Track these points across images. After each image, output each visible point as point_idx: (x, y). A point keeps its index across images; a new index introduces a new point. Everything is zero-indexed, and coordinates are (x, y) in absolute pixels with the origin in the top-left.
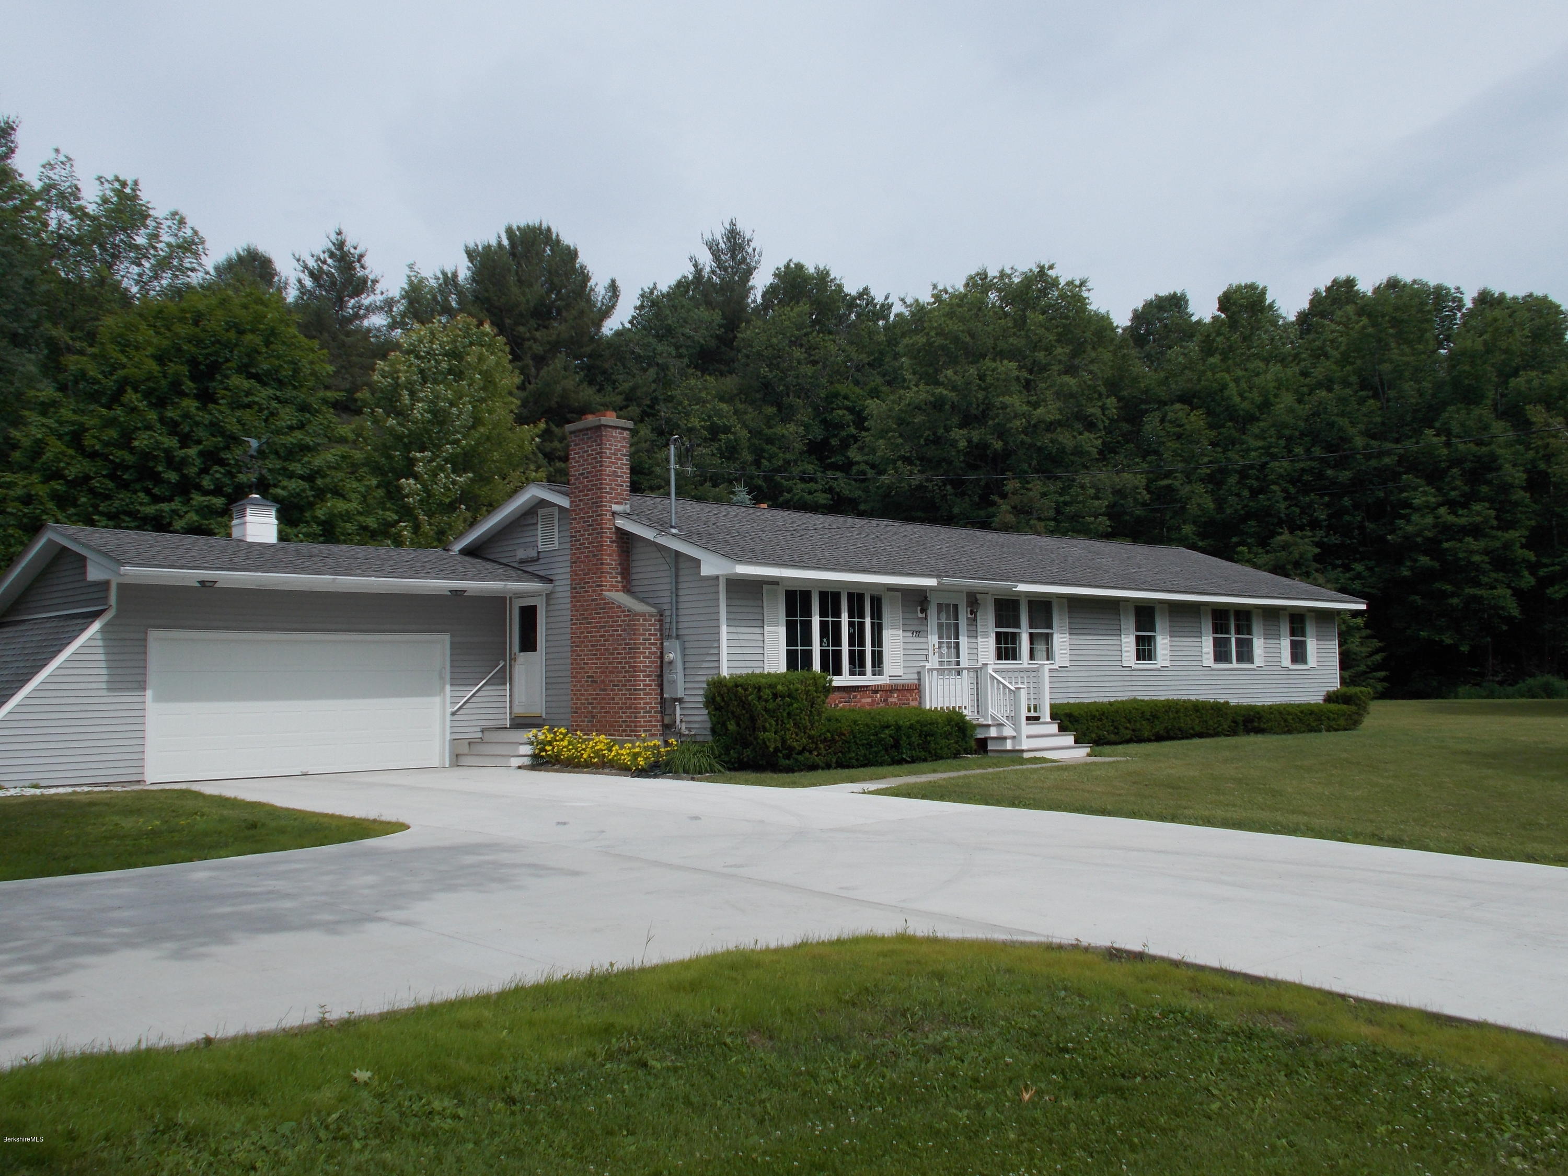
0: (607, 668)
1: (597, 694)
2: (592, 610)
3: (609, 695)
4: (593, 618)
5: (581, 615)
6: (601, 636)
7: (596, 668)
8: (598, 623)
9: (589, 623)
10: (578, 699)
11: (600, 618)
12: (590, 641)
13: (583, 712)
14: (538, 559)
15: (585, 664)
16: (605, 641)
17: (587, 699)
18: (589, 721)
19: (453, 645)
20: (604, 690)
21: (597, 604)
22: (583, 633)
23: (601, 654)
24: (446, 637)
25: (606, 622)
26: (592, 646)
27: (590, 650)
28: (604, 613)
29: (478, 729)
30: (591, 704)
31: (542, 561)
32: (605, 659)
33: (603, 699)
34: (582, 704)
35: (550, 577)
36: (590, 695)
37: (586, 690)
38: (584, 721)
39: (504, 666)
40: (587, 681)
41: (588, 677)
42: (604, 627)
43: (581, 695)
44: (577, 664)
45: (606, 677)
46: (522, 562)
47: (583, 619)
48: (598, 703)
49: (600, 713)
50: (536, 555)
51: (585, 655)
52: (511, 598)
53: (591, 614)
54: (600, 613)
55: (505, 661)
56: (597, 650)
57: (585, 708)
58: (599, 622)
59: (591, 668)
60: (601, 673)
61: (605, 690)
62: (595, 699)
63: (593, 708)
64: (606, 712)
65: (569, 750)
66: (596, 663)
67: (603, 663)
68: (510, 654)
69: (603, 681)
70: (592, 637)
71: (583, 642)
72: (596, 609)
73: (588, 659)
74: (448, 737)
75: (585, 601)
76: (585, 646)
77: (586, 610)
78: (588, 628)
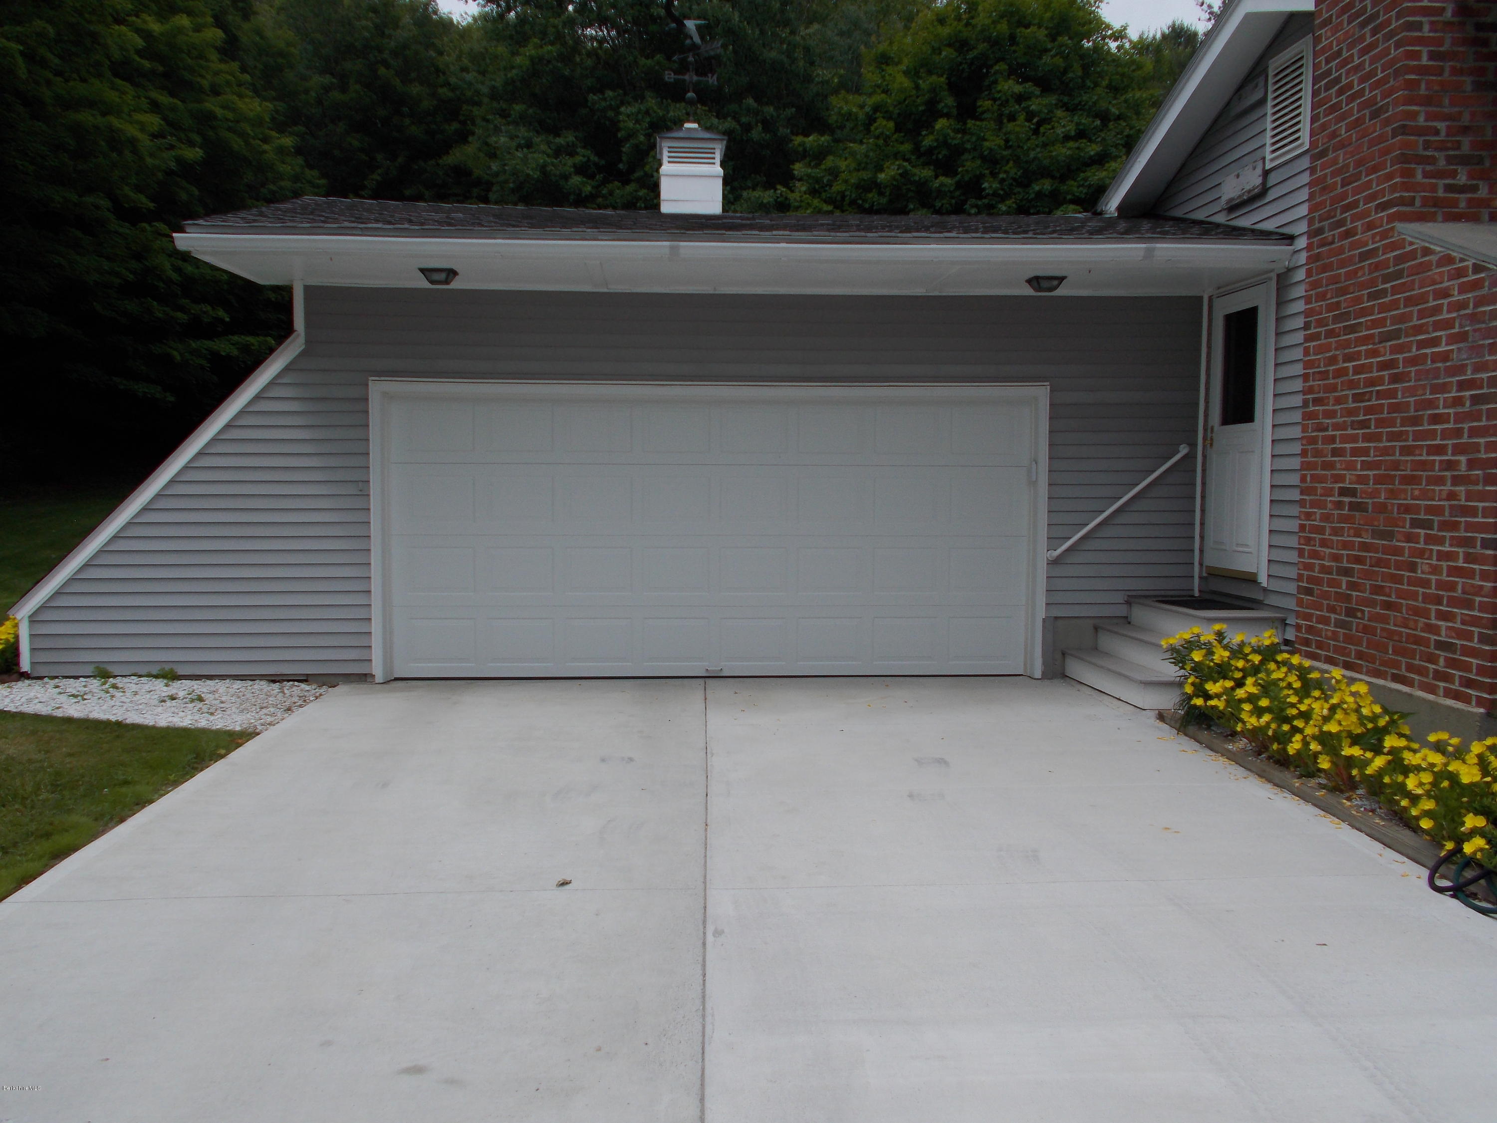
0: (1396, 466)
1: (1365, 547)
2: (1362, 286)
3: (1398, 551)
4: (1364, 312)
5: (1331, 308)
6: (1384, 366)
7: (1366, 466)
8: (1375, 324)
9: (1352, 329)
10: (1315, 555)
11: (1383, 308)
12: (1352, 385)
13: (1325, 595)
14: (1264, 191)
15: (1336, 452)
16: (1395, 379)
17: (1336, 558)
18: (1340, 624)
19: (1056, 412)
20: (1383, 535)
21: (1377, 267)
22: (1333, 360)
23: (1380, 423)
24: (1041, 393)
25: (1403, 318)
26: (1357, 398)
27: (1350, 412)
28: (1395, 290)
29: (1120, 598)
30: (1347, 572)
31: (1270, 196)
32: (1393, 437)
33: (1379, 562)
34: (1324, 569)
35: (1286, 230)
36: (1346, 545)
37: (1336, 532)
38: (1325, 621)
39: (1190, 457)
40: (1339, 505)
41: (1343, 492)
42: (1396, 334)
43: (1324, 543)
44: (1318, 453)
45: (1393, 494)
46: (1233, 207)
47: (1337, 319)
48: (1367, 575)
49: (1372, 603)
50: (1259, 181)
51: (1336, 427)
52: (1210, 299)
53: (1359, 300)
54: (1383, 293)
55: (1193, 445)
56: (1369, 410)
57: (1332, 583)
58: (1380, 323)
59: (1350, 466)
60: (1379, 480)
61: (1389, 535)
62: (1358, 560)
63: (1352, 586)
64: (1388, 606)
65: (1259, 712)
66: (1365, 452)
67: (1386, 451)
68: (1205, 430)
69: (1382, 508)
70: (1358, 370)
71: (1334, 388)
72: (1372, 283)
73: (1345, 439)
74: (1041, 613)
75: (1342, 264)
76: (1338, 401)
77: (1343, 291)
78: (1347, 344)
